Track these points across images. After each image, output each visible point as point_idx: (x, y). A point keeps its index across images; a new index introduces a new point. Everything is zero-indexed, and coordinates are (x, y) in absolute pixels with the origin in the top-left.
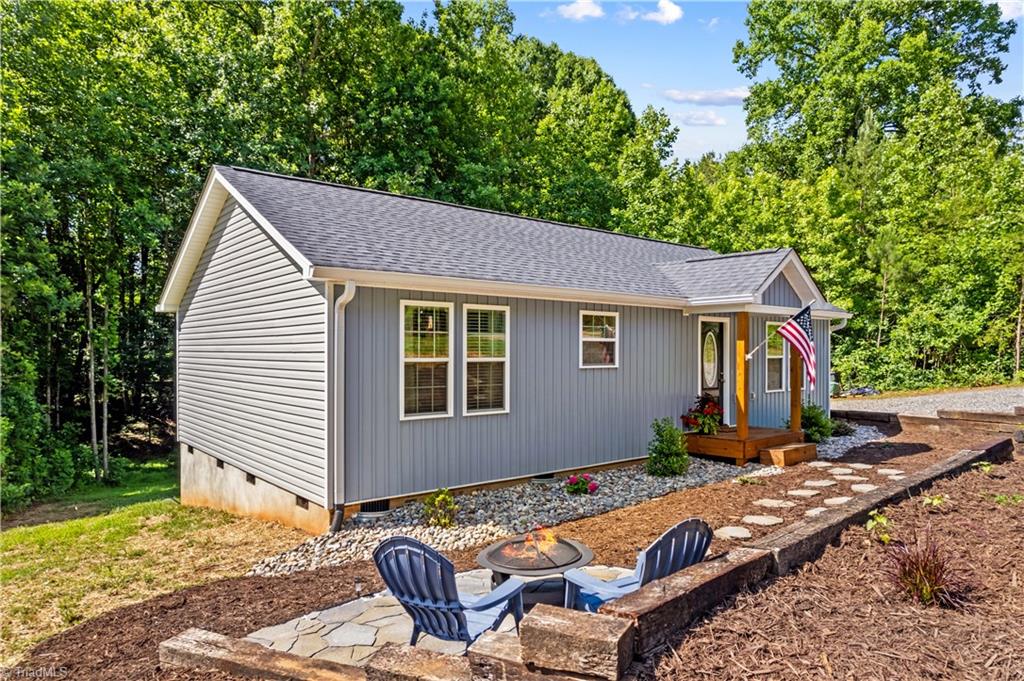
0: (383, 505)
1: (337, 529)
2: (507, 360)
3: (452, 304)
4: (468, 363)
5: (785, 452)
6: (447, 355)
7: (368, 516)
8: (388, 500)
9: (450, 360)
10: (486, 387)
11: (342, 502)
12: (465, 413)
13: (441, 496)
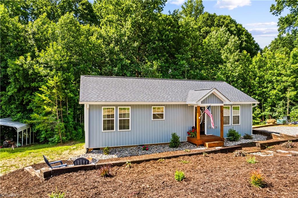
0: (98, 149)
1: (87, 153)
2: (130, 118)
3: (115, 107)
4: (119, 120)
5: (208, 144)
6: (114, 118)
7: (94, 151)
8: (100, 148)
9: (115, 119)
10: (124, 125)
11: (88, 148)
12: (118, 130)
13: (106, 148)
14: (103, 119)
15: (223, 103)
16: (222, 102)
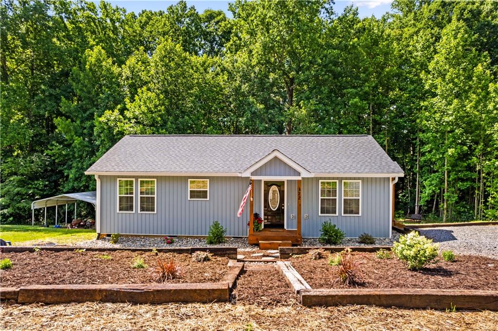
14: (118, 195)
15: (300, 176)
16: (299, 174)
